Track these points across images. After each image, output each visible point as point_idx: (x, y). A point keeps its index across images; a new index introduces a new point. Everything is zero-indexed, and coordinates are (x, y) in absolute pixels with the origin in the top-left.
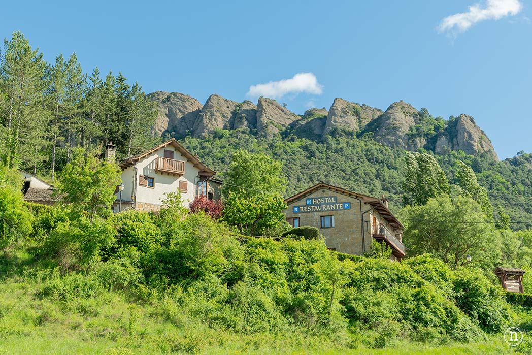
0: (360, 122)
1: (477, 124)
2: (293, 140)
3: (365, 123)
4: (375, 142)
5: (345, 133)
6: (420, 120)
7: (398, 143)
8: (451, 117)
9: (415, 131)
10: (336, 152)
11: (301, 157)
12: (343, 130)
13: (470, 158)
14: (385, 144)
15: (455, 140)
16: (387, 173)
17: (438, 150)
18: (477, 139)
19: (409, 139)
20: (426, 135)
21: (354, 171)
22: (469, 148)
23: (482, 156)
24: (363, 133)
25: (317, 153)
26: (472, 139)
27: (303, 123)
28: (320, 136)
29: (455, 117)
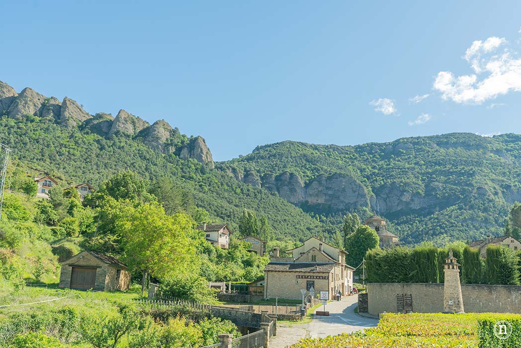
0: (135, 129)
1: (206, 144)
2: (87, 133)
3: (138, 131)
4: (144, 145)
5: (125, 135)
6: (173, 135)
7: (158, 147)
8: (192, 136)
9: (169, 142)
10: (119, 148)
11: (95, 147)
12: (124, 133)
13: (200, 164)
14: (150, 147)
15: (192, 151)
16: (153, 168)
17: (182, 156)
18: (205, 153)
19: (165, 146)
20: (176, 145)
21: (132, 164)
22: (200, 158)
23: (206, 164)
24: (136, 137)
25: (106, 147)
26: (203, 153)
27: (95, 122)
28: (107, 134)
29: (194, 137)
